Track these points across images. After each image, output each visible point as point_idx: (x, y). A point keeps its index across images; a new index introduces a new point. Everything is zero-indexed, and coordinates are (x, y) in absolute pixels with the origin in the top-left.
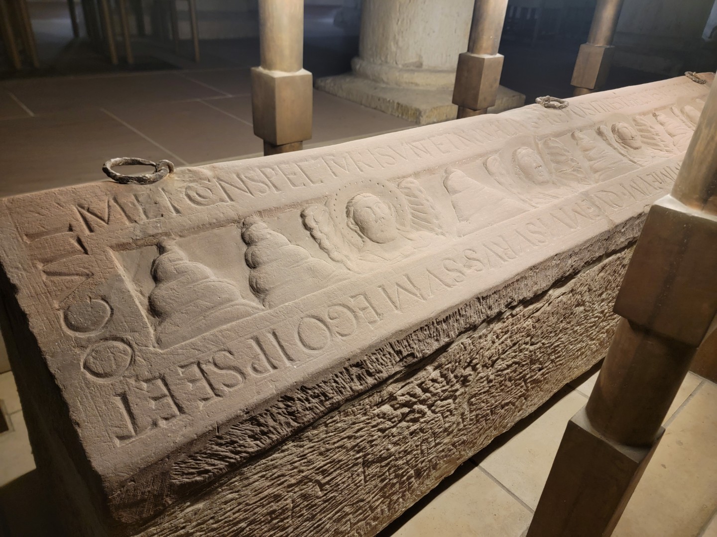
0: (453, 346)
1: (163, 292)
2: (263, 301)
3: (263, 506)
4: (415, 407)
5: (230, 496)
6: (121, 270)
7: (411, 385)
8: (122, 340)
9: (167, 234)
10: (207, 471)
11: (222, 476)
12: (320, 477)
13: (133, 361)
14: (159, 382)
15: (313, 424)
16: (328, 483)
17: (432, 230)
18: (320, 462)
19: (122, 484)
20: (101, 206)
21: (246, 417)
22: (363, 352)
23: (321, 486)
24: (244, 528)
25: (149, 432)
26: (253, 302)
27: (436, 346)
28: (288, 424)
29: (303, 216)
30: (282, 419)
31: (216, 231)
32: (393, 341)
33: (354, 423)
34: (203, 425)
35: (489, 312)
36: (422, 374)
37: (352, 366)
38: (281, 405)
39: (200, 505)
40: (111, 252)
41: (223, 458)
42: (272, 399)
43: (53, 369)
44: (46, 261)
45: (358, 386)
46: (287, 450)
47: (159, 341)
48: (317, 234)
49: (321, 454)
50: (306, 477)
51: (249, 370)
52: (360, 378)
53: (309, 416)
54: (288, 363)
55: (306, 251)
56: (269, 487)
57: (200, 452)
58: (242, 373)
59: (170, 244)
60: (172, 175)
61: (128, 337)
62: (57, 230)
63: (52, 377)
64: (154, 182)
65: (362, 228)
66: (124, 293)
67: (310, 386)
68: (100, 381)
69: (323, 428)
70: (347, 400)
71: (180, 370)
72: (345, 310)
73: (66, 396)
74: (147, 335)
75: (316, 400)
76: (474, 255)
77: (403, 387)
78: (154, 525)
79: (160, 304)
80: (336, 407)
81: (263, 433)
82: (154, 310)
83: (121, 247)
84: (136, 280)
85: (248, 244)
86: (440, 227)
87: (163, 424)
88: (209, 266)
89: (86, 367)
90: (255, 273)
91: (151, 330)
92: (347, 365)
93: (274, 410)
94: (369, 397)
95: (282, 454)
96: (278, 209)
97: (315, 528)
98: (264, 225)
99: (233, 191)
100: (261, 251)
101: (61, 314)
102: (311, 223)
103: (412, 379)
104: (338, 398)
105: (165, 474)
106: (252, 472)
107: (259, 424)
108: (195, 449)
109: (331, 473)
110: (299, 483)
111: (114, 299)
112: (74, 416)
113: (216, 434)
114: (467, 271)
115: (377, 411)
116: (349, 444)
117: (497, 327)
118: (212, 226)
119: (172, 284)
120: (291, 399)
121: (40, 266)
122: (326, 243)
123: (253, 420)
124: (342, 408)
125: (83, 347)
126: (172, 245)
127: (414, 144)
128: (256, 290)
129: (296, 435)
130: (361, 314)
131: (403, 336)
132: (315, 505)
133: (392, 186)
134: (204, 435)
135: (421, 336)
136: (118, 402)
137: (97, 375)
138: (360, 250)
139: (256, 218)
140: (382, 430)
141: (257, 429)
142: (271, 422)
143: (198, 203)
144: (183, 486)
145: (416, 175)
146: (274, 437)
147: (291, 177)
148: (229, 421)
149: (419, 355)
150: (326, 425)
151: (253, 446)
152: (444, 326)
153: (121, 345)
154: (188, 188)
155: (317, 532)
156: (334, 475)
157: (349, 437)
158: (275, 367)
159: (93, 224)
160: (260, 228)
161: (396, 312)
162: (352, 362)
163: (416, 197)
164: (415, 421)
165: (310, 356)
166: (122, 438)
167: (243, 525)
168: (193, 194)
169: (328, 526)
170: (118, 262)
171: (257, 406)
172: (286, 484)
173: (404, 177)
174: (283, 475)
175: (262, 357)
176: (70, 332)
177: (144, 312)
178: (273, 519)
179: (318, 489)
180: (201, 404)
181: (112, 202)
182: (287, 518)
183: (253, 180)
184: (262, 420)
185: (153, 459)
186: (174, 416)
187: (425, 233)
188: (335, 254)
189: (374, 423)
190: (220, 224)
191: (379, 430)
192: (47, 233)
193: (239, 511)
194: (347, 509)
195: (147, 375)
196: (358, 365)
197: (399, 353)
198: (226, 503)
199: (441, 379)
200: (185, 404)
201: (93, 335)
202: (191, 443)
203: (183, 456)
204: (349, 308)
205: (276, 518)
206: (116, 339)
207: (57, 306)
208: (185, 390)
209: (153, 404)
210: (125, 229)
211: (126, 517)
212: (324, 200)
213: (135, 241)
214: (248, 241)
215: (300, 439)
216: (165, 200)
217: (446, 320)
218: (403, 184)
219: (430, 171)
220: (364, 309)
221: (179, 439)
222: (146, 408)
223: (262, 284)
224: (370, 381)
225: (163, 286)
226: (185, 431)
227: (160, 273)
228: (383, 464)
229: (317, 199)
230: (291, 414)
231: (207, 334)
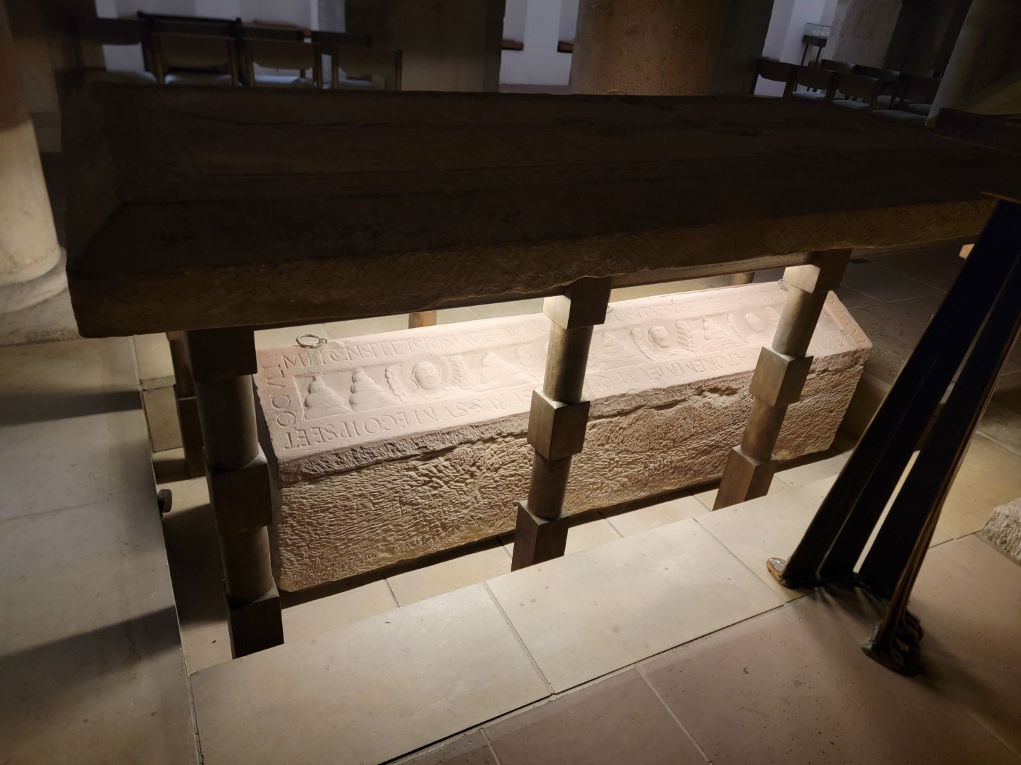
0: (456, 449)
1: (311, 397)
2: (353, 408)
3: (341, 500)
4: (433, 479)
5: (325, 488)
6: (296, 386)
7: (428, 465)
8: (292, 414)
9: (318, 373)
10: (316, 471)
11: (322, 476)
12: (372, 498)
13: (295, 422)
14: (303, 432)
15: (367, 467)
16: (377, 503)
17: (460, 386)
18: (371, 489)
19: (284, 464)
20: (293, 358)
21: (334, 452)
22: (394, 438)
23: (374, 504)
24: (331, 508)
25: (296, 448)
26: (348, 408)
27: (442, 446)
28: (354, 462)
29: (386, 371)
30: (351, 459)
31: (341, 373)
32: (412, 437)
33: (391, 475)
34: (316, 451)
35: (482, 435)
36: (435, 461)
37: (388, 444)
38: (350, 452)
39: (312, 486)
40: (293, 378)
41: (323, 468)
42: (346, 448)
43: (266, 420)
44: (269, 379)
45: (392, 455)
46: (353, 475)
47: (305, 416)
48: (390, 381)
49: (372, 485)
50: (364, 494)
51: (339, 435)
52: (393, 451)
53: (365, 462)
54: (357, 436)
55: (381, 389)
56: (344, 491)
57: (313, 461)
58: (335, 435)
59: (318, 377)
60: (326, 345)
61: (295, 413)
62: (275, 366)
63: (266, 422)
64: (317, 347)
65: (418, 381)
66: (296, 395)
67: (365, 447)
68: (282, 427)
69: (373, 471)
70: (386, 461)
71: (312, 429)
72: (392, 419)
73: (270, 429)
74: (301, 414)
75: (368, 455)
76: (479, 403)
77: (423, 465)
78: (293, 487)
79: (309, 402)
80: (378, 462)
81: (341, 462)
82: (306, 404)
83: (298, 376)
84: (301, 391)
85: (354, 381)
86: (465, 385)
87: (301, 446)
88: (333, 389)
89: (278, 421)
90: (353, 395)
91: (304, 412)
92: (385, 442)
93: (347, 453)
94: (400, 463)
95: (351, 477)
96: (373, 366)
97: (370, 529)
98: (364, 373)
99: (353, 355)
100: (358, 386)
101: (272, 400)
102: (389, 375)
103: (429, 462)
104: (380, 458)
105: (299, 465)
106: (337, 479)
107: (340, 458)
108: (311, 459)
109: (379, 499)
110: (360, 496)
111: (291, 397)
112: (271, 437)
113: (320, 455)
114: (470, 411)
115: (406, 473)
116: (390, 486)
117: (494, 446)
118: (339, 371)
119: (316, 395)
120: (355, 451)
121: (266, 380)
122: (394, 386)
123: (337, 454)
124: (383, 464)
125: (278, 414)
126: (319, 378)
127: (470, 334)
128: (351, 403)
129: (359, 469)
130: (399, 422)
131: (419, 436)
132: (370, 514)
133: (445, 359)
134: (316, 454)
135: (431, 438)
136: (287, 435)
137: (281, 424)
138: (414, 391)
139: (361, 369)
140: (412, 486)
141: (339, 460)
142: (345, 459)
143: (335, 360)
144: (305, 473)
145: (463, 354)
146: (347, 466)
147: (385, 349)
148: (326, 452)
149: (431, 449)
150: (375, 470)
151: (337, 467)
152: (448, 436)
153: (291, 416)
154: (332, 352)
155: (372, 532)
156: (381, 500)
157: (389, 482)
158: (350, 436)
159: (288, 365)
160: (362, 375)
161: (418, 424)
162: (390, 442)
163: (457, 366)
164: (435, 488)
165: (367, 435)
166: (286, 448)
167: (331, 505)
168: (333, 355)
169: (378, 531)
170: (295, 382)
171: (339, 449)
172: (353, 493)
173: (454, 355)
174: (351, 488)
175: (346, 430)
176: (273, 407)
177: (302, 404)
178: (346, 510)
179: (371, 505)
180: (317, 443)
181: (298, 356)
182: (354, 513)
183: (364, 350)
184: (341, 456)
185: (296, 458)
186: (306, 445)
187: (456, 388)
188: (397, 392)
189: (405, 479)
190: (343, 371)
191: (408, 485)
192: (271, 367)
193: (329, 497)
194: (391, 527)
195: (299, 428)
196: (391, 444)
197: (417, 444)
198: (323, 490)
199: (450, 468)
200: (310, 442)
201: (282, 410)
202: (310, 456)
203: (306, 461)
204: (394, 418)
205: (348, 510)
206: (290, 413)
207: (270, 396)
208: (312, 437)
209: (299, 439)
210: (301, 369)
211: (284, 478)
212: (400, 363)
213: (304, 374)
214: (354, 380)
215: (360, 472)
216: (320, 357)
217: (448, 433)
218: (452, 359)
219: (473, 352)
220: (401, 420)
221: (306, 453)
222: (296, 440)
223: (355, 401)
224: (400, 455)
225: (311, 395)
226: (309, 451)
227: (311, 390)
228: (414, 507)
229: (396, 363)
230: (356, 458)
231: (325, 417)
